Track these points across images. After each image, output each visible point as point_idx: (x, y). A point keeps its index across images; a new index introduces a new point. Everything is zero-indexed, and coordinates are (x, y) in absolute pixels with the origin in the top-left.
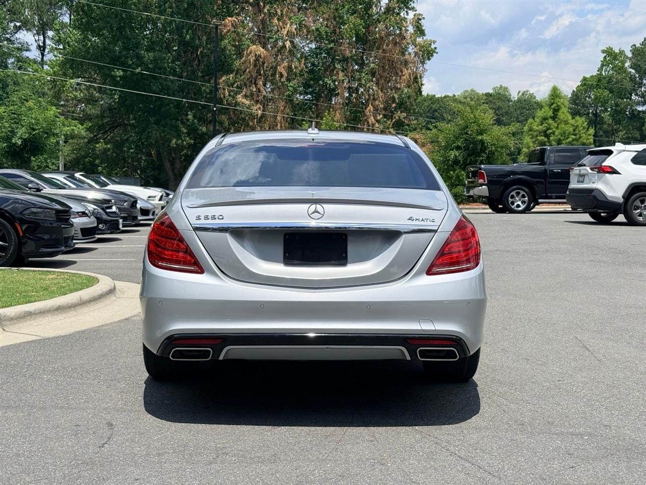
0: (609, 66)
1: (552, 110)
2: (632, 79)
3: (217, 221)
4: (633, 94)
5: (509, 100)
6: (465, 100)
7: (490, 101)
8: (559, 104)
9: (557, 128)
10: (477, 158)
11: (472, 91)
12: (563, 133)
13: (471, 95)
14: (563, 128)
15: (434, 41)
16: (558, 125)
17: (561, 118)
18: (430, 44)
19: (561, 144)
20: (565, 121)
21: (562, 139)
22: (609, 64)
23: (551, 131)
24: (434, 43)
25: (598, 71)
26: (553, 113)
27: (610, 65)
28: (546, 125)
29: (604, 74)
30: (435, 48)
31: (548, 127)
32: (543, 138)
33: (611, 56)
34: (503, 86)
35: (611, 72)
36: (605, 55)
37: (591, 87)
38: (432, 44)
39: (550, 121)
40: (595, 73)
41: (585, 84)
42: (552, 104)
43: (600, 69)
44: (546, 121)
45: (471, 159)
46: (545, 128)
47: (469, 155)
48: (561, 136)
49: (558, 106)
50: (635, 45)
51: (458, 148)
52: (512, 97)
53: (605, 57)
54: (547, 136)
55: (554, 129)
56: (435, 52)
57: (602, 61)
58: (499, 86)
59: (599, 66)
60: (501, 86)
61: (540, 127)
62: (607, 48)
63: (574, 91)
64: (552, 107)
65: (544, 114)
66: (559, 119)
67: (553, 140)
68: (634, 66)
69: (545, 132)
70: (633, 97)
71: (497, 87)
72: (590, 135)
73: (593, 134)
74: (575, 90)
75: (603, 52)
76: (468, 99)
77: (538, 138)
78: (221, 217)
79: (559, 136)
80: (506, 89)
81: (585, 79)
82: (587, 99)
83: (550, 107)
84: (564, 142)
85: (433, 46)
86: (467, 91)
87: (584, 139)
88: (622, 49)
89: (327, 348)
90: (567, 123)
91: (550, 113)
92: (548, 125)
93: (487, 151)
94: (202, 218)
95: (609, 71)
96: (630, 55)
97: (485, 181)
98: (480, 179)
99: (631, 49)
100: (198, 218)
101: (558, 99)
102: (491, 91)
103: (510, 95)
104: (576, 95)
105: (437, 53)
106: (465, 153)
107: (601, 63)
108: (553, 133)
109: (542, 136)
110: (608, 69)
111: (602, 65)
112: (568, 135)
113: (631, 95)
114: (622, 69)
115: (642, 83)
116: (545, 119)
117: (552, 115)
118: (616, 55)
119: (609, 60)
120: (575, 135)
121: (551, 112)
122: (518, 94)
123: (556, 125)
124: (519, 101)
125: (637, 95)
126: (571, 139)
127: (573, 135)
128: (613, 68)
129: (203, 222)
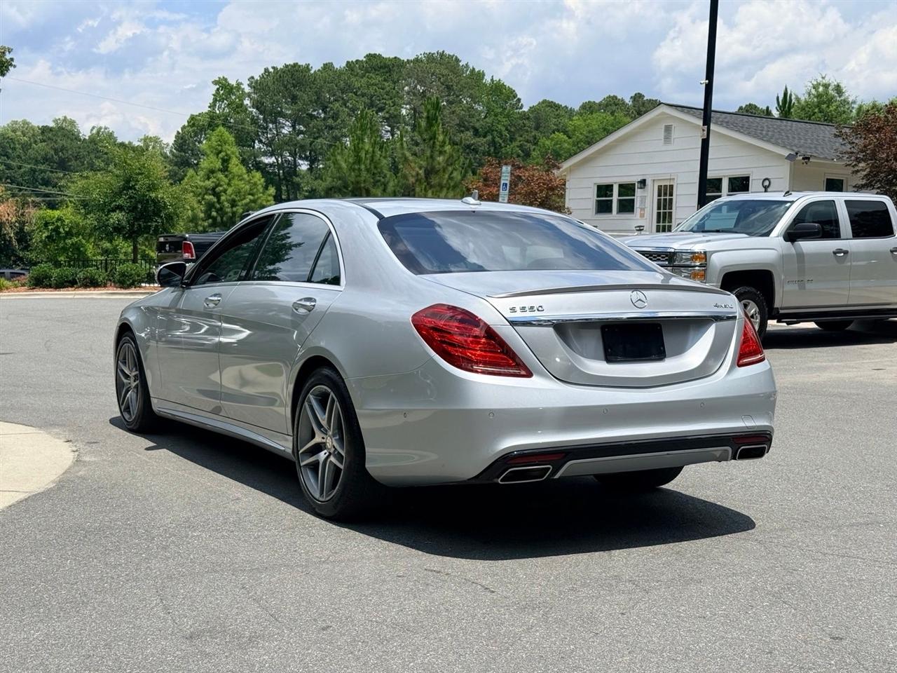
0: (223, 102)
1: (220, 160)
2: (254, 121)
3: (536, 314)
4: (256, 142)
5: (77, 138)
6: (13, 134)
7: (49, 139)
8: (229, 152)
9: (229, 184)
10: (149, 224)
11: (25, 123)
12: (238, 192)
13: (23, 127)
14: (238, 185)
15: (9, 49)
16: (230, 180)
17: (234, 171)
18: (4, 53)
19: (236, 206)
20: (239, 176)
21: (237, 199)
22: (223, 99)
23: (221, 188)
24: (9, 52)
25: (209, 107)
26: (222, 164)
27: (225, 101)
28: (215, 180)
29: (218, 112)
30: (12, 59)
31: (217, 182)
32: (211, 197)
33: (225, 89)
34: (68, 118)
35: (227, 110)
36: (218, 86)
37: (202, 130)
38: (7, 53)
39: (220, 175)
40: (206, 110)
41: (194, 124)
42: (220, 152)
43: (213, 106)
44: (215, 175)
45: (140, 225)
46: (213, 185)
47: (136, 219)
48: (236, 196)
49: (227, 155)
50: (253, 78)
51: (120, 208)
52: (81, 135)
53: (218, 89)
54: (217, 195)
55: (225, 186)
56: (11, 65)
57: (214, 95)
58: (62, 118)
59: (211, 101)
60: (65, 117)
61: (207, 183)
62: (219, 78)
63: (178, 132)
64: (220, 155)
65: (211, 165)
66: (231, 173)
67: (224, 200)
68: (257, 104)
69: (213, 189)
70: (257, 145)
71: (59, 119)
72: (269, 195)
73: (274, 194)
74: (180, 131)
75: (215, 83)
76: (19, 133)
77: (206, 197)
78: (540, 309)
79: (232, 196)
80: (72, 123)
81: (193, 118)
82: (197, 143)
83: (218, 154)
84: (240, 204)
85: (8, 56)
86: (16, 122)
87: (263, 200)
88: (240, 81)
89: (668, 454)
90: (241, 178)
91: (218, 165)
92: (218, 180)
93: (162, 214)
94: (518, 309)
95: (224, 109)
96: (247, 90)
97: (192, 256)
98: (185, 253)
99: (248, 82)
100: (513, 310)
101: (227, 146)
102: (52, 125)
103: (79, 132)
104: (182, 139)
105: (15, 66)
106: (131, 216)
107: (213, 97)
108: (225, 191)
109: (210, 194)
110: (223, 106)
111: (215, 101)
112: (244, 195)
113: (254, 143)
114: (240, 108)
115: (267, 128)
116: (212, 172)
117: (221, 167)
118: (232, 88)
119: (223, 94)
120: (252, 195)
121: (220, 163)
122: (92, 130)
123: (227, 181)
124: (92, 140)
125: (260, 141)
126: (248, 200)
127: (249, 194)
128: (229, 104)
129: (518, 315)
